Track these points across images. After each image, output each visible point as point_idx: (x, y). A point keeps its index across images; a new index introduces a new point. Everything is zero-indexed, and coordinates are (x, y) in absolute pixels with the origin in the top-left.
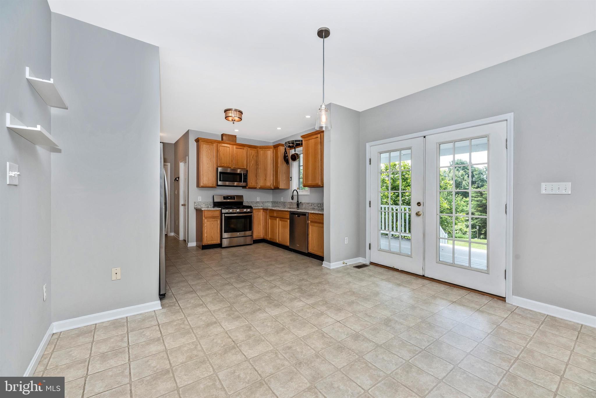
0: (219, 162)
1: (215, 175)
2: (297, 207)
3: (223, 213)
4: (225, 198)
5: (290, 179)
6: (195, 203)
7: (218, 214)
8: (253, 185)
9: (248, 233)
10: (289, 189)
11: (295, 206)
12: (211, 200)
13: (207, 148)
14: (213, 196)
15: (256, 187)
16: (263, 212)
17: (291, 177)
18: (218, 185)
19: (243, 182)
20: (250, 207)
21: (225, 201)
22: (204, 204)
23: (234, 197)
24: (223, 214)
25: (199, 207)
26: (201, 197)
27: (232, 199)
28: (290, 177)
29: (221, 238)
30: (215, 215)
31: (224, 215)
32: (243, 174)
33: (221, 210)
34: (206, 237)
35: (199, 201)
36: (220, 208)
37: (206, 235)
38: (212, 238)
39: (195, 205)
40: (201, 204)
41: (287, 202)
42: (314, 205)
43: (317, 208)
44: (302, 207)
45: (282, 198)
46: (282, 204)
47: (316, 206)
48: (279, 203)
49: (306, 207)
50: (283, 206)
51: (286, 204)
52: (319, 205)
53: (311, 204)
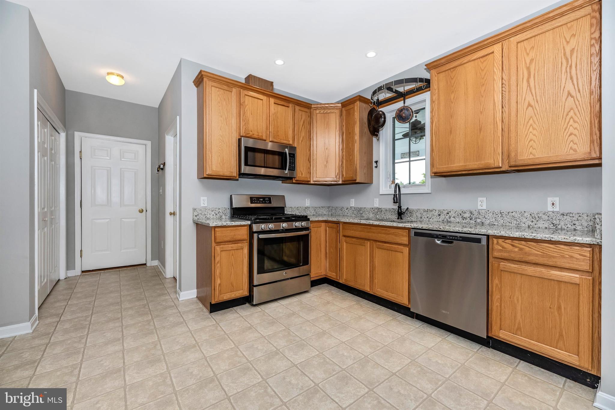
0: (243, 128)
1: (235, 154)
2: (398, 218)
3: (256, 232)
4: (253, 199)
5: (374, 165)
6: (194, 210)
7: (244, 233)
8: (303, 176)
9: (303, 269)
10: (373, 183)
11: (395, 217)
12: (227, 206)
13: (219, 96)
14: (231, 196)
15: (309, 180)
16: (326, 227)
17: (376, 162)
18: (242, 175)
19: (289, 170)
20: (305, 218)
21: (253, 205)
22: (213, 213)
23: (270, 199)
24: (255, 235)
25: (203, 221)
26: (206, 198)
27: (265, 203)
28: (374, 160)
29: (251, 286)
30: (239, 237)
31: (258, 236)
32: (289, 154)
33: (250, 227)
34: (220, 285)
35: (202, 205)
36: (248, 220)
37: (218, 281)
38: (233, 286)
39: (196, 214)
40: (206, 213)
41: (366, 208)
42: (450, 214)
43: (458, 220)
44: (410, 217)
45: (353, 200)
46: (354, 211)
47: (454, 217)
48: (346, 210)
49: (423, 217)
50: (356, 216)
51: (364, 212)
52: (467, 215)
53: (439, 213)
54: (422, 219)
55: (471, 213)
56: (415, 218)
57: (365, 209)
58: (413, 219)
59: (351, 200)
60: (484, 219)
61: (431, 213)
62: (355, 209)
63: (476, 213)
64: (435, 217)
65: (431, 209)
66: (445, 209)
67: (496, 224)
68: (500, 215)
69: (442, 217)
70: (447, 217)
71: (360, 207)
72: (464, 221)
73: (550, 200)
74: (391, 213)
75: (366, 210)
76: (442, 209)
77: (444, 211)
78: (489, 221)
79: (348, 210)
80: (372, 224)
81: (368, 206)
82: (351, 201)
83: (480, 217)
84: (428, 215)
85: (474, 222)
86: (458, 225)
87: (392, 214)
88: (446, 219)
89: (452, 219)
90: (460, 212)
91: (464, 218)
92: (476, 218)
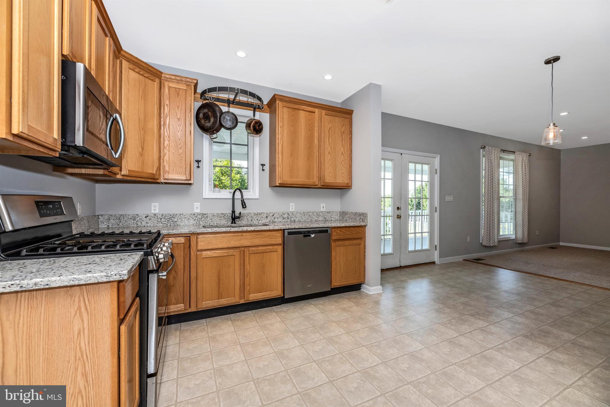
2: (232, 223)
4: (39, 207)
5: (196, 164)
11: (227, 222)
17: (198, 161)
21: (44, 221)
23: (60, 204)
27: (57, 213)
28: (195, 158)
41: (184, 215)
42: (275, 216)
43: (280, 220)
44: (241, 221)
45: (157, 204)
46: (161, 219)
47: (277, 218)
48: (144, 219)
49: (253, 220)
50: (164, 225)
51: (181, 220)
52: (286, 216)
53: (267, 215)
54: (253, 222)
55: (288, 214)
56: (246, 221)
57: (181, 216)
58: (244, 222)
59: (153, 204)
60: (295, 218)
61: (260, 216)
62: (164, 216)
63: (290, 214)
64: (264, 219)
65: (260, 212)
66: (271, 212)
67: (301, 220)
68: (303, 215)
69: (269, 219)
70: (273, 218)
71: (172, 213)
72: (284, 221)
73: (322, 205)
74: (220, 218)
75: (183, 217)
76: (268, 212)
77: (270, 214)
78: (298, 219)
79: (148, 218)
80: (246, 230)
81: (186, 211)
82: (152, 206)
83: (293, 216)
84: (258, 218)
85: (289, 220)
86: (280, 224)
87: (220, 220)
88: (272, 220)
89: (276, 219)
90: (282, 214)
91: (284, 218)
92: (291, 218)
